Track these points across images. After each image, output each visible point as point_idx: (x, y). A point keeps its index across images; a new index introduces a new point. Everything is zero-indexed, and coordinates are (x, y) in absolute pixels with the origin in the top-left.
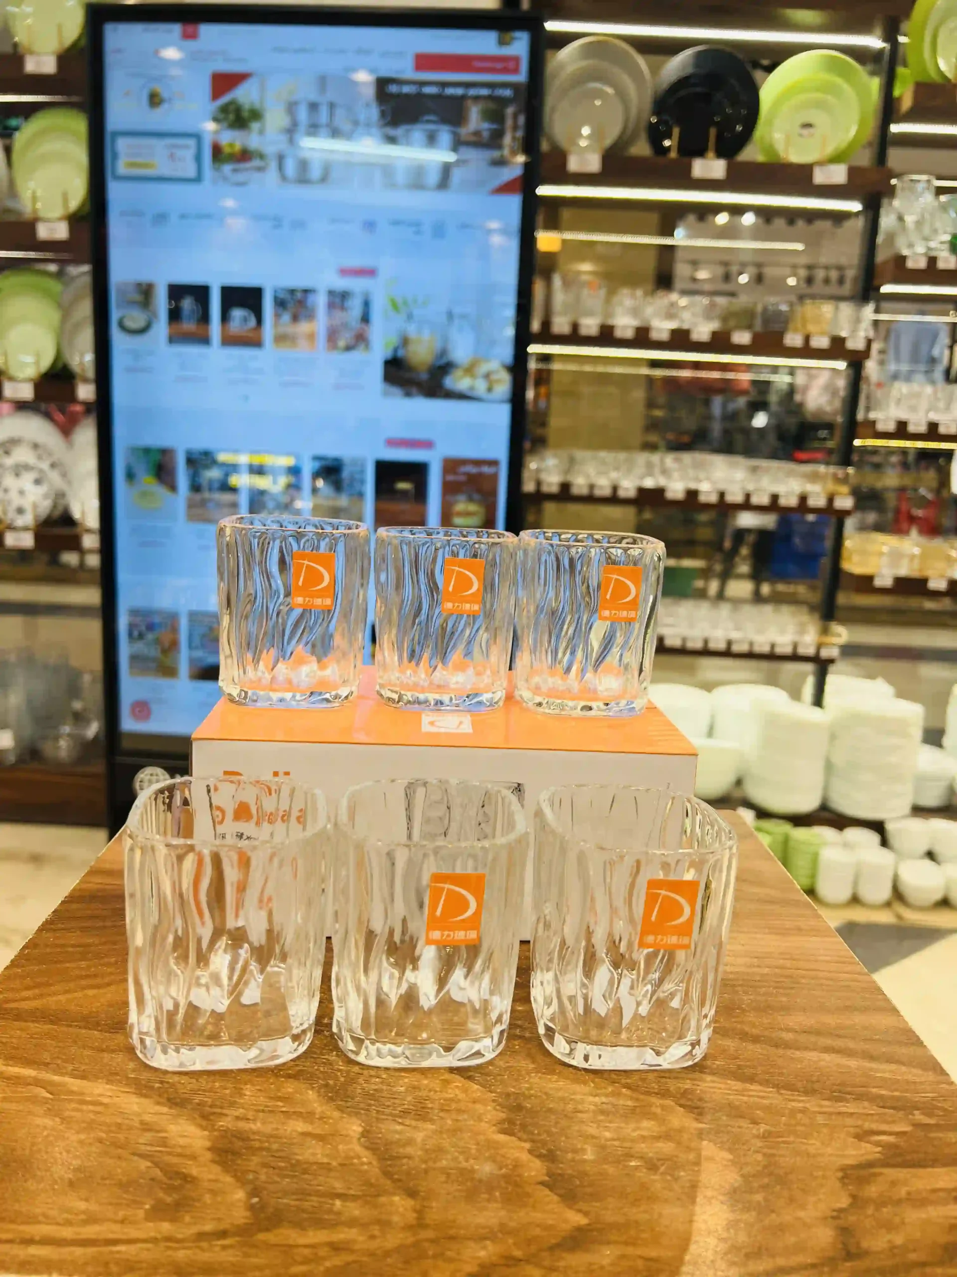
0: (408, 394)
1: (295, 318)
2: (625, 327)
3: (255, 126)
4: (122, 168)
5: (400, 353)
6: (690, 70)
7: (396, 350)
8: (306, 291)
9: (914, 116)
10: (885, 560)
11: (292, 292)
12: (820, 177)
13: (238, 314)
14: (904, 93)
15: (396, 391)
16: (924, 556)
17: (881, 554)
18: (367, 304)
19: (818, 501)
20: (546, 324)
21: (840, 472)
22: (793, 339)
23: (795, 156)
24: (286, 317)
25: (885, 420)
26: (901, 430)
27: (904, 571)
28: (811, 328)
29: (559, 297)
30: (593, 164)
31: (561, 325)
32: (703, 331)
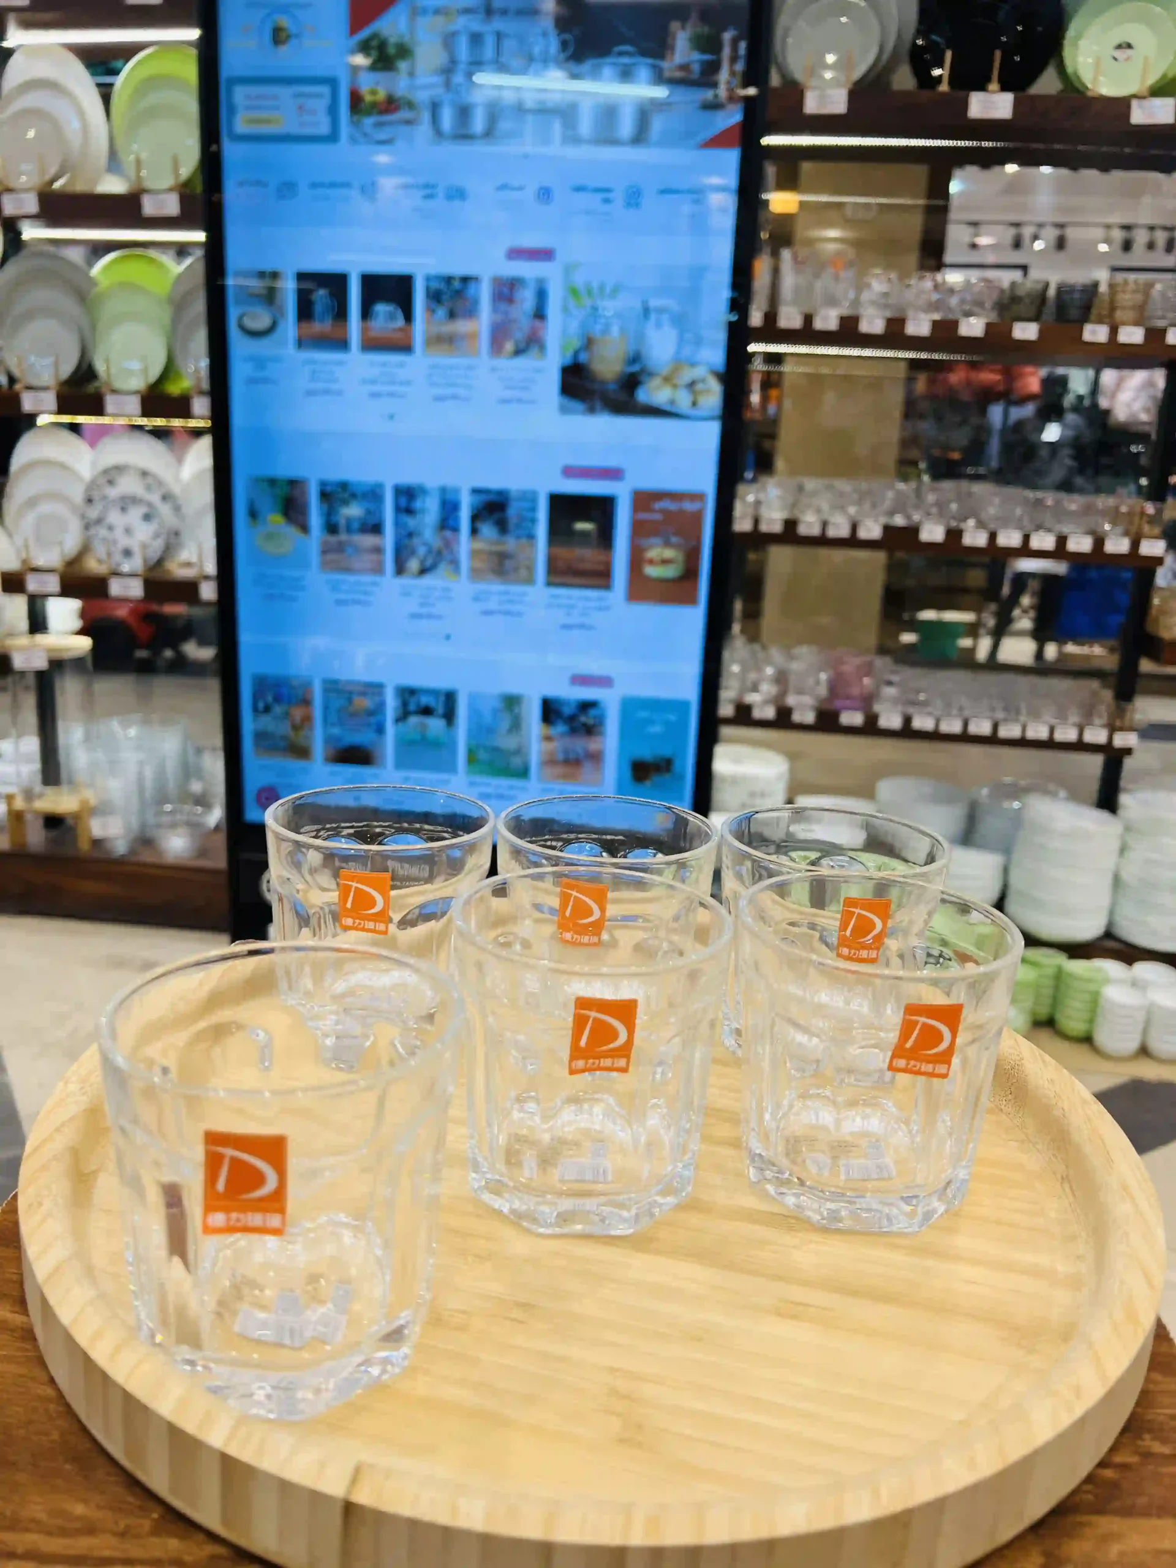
0: (592, 410)
1: (452, 315)
2: (873, 320)
3: (403, 66)
4: (241, 125)
5: (583, 358)
7: (576, 354)
8: (465, 280)
11: (449, 280)
12: (1139, 115)
13: (381, 309)
15: (578, 406)
18: (541, 295)
19: (1117, 545)
20: (771, 317)
21: (1151, 507)
22: (1095, 333)
23: (1106, 88)
24: (441, 312)
28: (1120, 315)
29: (789, 280)
30: (837, 103)
31: (790, 318)
32: (974, 325)
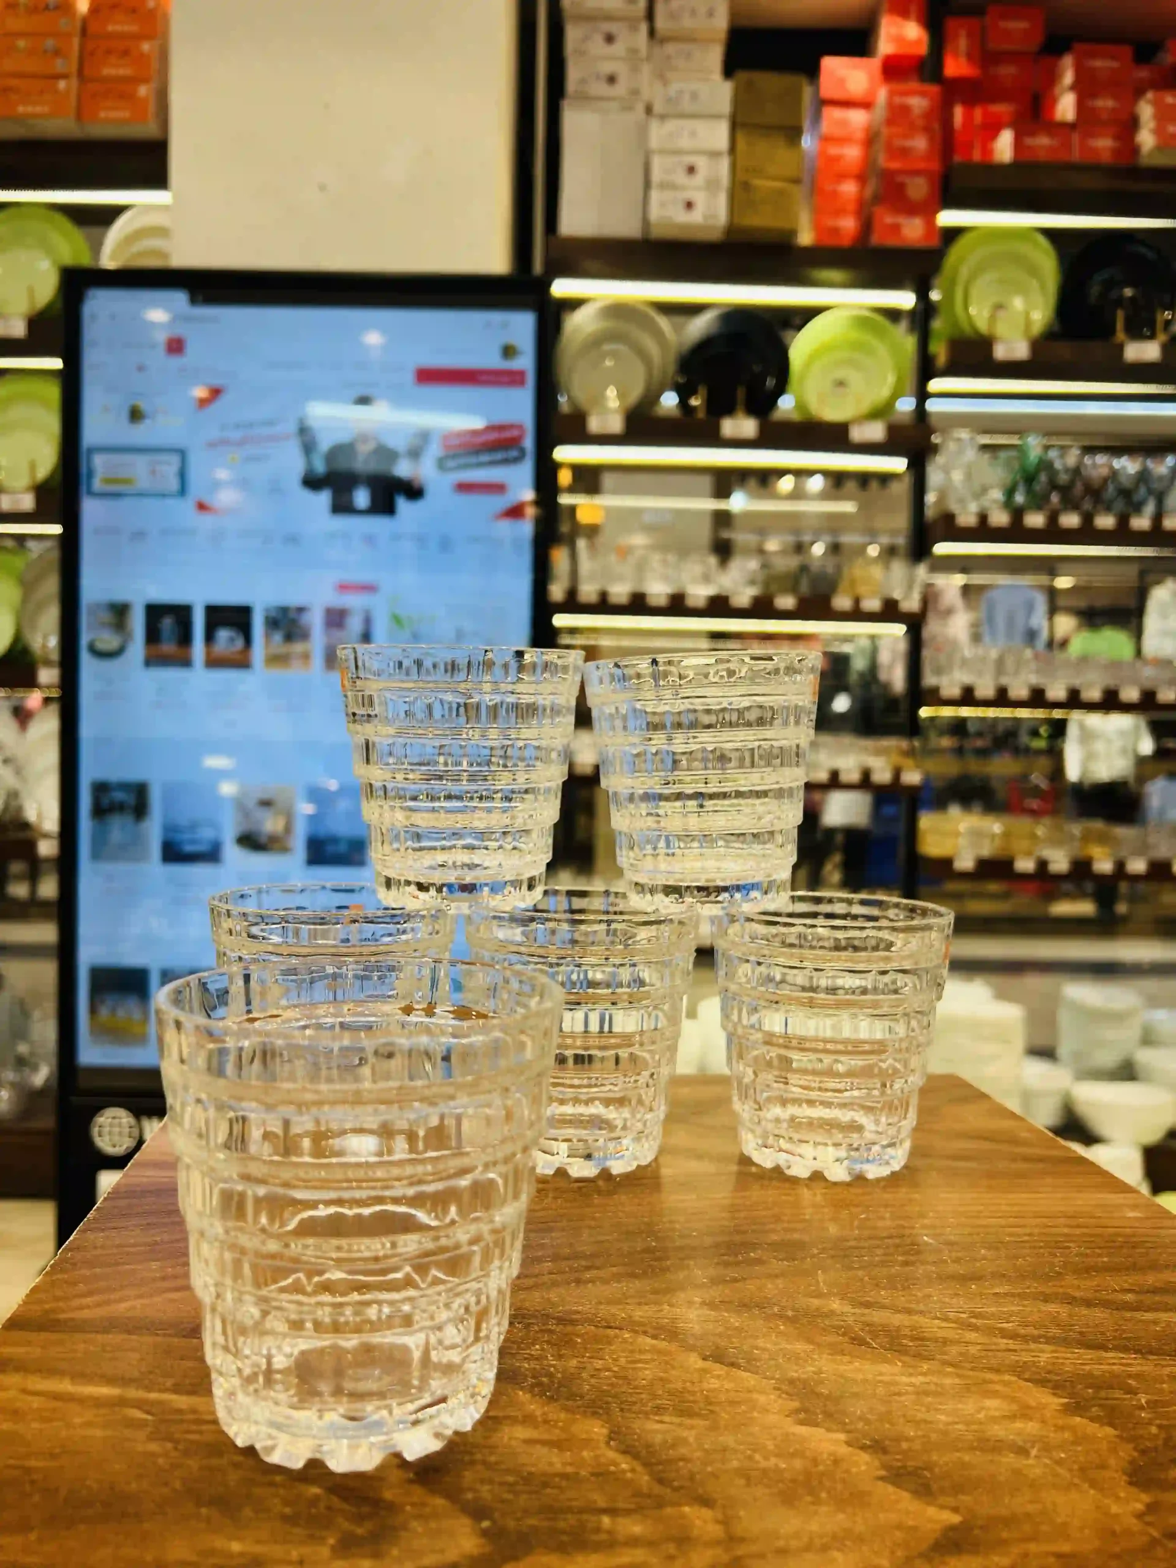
1: (289, 638)
2: (659, 595)
4: (97, 484)
6: (714, 329)
8: (301, 610)
9: (954, 370)
10: (962, 841)
11: (285, 610)
12: (858, 434)
13: (223, 634)
14: (940, 350)
16: (1007, 835)
17: (957, 834)
18: (368, 621)
19: (882, 775)
20: (572, 593)
21: (904, 744)
22: (841, 602)
23: (831, 413)
24: (279, 637)
25: (951, 688)
26: (968, 697)
27: (986, 851)
28: (862, 590)
29: (586, 565)
30: (615, 424)
31: (588, 592)
32: (743, 597)
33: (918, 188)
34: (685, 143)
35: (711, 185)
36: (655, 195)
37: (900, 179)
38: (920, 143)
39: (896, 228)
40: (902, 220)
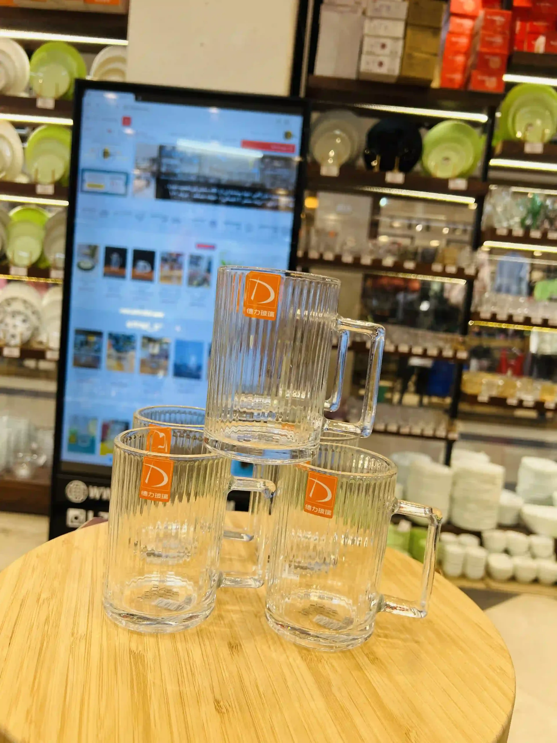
1: (172, 268)
4: (86, 187)
8: (179, 255)
9: (503, 155)
10: (483, 388)
11: (171, 255)
12: (453, 185)
13: (141, 264)
14: (498, 145)
16: (505, 385)
17: (481, 384)
18: (210, 264)
19: (448, 353)
20: (306, 252)
21: (460, 338)
22: (437, 267)
23: (440, 173)
24: (167, 267)
25: (486, 313)
26: (494, 318)
27: (494, 393)
28: (447, 261)
29: (314, 239)
30: (334, 172)
31: (314, 254)
32: (389, 261)
33: (495, 62)
34: (382, 32)
35: (393, 54)
36: (364, 57)
37: (487, 57)
38: (498, 40)
39: (483, 82)
40: (486, 78)
